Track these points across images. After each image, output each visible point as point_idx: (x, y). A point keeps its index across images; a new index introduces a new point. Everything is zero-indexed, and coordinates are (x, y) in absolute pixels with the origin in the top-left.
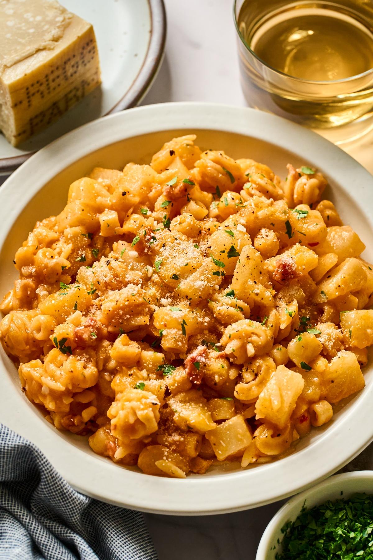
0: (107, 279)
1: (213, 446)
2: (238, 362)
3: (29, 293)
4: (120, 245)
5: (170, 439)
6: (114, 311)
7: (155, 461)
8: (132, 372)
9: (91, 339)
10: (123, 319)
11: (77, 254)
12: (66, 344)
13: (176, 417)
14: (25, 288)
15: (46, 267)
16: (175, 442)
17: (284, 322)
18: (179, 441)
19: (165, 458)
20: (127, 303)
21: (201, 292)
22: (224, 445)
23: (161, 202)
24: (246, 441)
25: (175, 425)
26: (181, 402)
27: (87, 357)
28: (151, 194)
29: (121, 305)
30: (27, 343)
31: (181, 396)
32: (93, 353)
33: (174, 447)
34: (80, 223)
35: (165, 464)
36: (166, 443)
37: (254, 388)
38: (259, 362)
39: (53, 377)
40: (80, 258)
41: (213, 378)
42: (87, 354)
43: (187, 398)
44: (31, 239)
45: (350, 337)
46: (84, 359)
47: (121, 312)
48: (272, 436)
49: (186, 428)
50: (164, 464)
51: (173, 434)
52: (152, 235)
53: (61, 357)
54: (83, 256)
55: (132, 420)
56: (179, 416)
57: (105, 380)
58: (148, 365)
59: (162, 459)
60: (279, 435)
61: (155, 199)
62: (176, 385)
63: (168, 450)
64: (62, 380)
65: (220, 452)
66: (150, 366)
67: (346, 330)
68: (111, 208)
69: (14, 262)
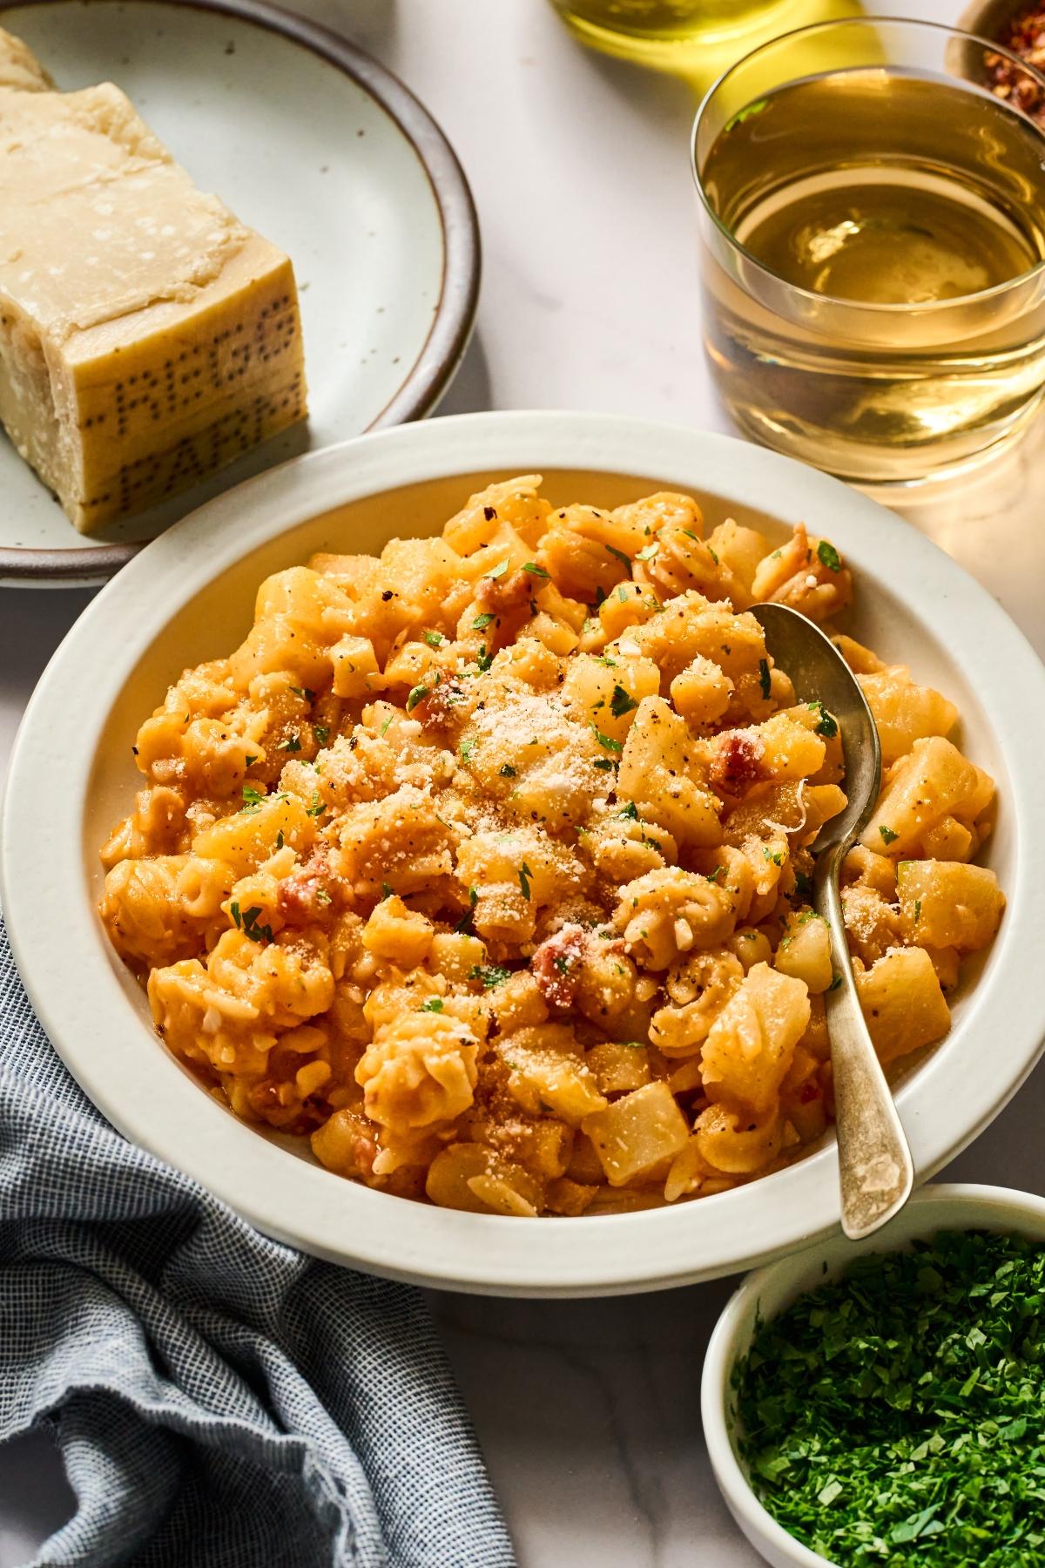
0: (351, 778)
1: (600, 1151)
2: (657, 964)
3: (170, 816)
4: (378, 712)
5: (501, 1132)
6: (369, 842)
7: (466, 1178)
8: (412, 977)
9: (318, 904)
10: (390, 861)
11: (281, 734)
12: (260, 921)
13: (514, 1081)
14: (161, 806)
15: (210, 757)
16: (511, 1139)
17: (764, 879)
18: (522, 1136)
19: (489, 1171)
20: (399, 823)
21: (569, 802)
22: (625, 1148)
23: (470, 618)
24: (677, 1139)
25: (512, 1100)
26: (525, 1047)
27: (309, 946)
28: (448, 603)
29: (387, 828)
30: (168, 926)
31: (523, 1035)
32: (322, 937)
33: (509, 1149)
34: (289, 664)
35: (491, 1182)
36: (492, 1141)
37: (695, 1016)
38: (703, 962)
39: (231, 988)
40: (287, 743)
41: (598, 996)
42: (307, 941)
43: (540, 1041)
44: (174, 700)
45: (917, 919)
46: (301, 951)
47: (386, 844)
48: (737, 1130)
49: (536, 1107)
50: (487, 1185)
51: (508, 1122)
52: (454, 683)
53: (248, 947)
54: (295, 738)
55: (414, 1080)
56: (521, 1077)
57: (349, 1000)
58: (449, 964)
59: (483, 1173)
60: (752, 1128)
61: (458, 615)
62: (513, 1008)
63: (496, 1154)
64: (250, 993)
65: (615, 1164)
66: (455, 966)
67: (908, 904)
68: (357, 632)
69: (135, 749)
